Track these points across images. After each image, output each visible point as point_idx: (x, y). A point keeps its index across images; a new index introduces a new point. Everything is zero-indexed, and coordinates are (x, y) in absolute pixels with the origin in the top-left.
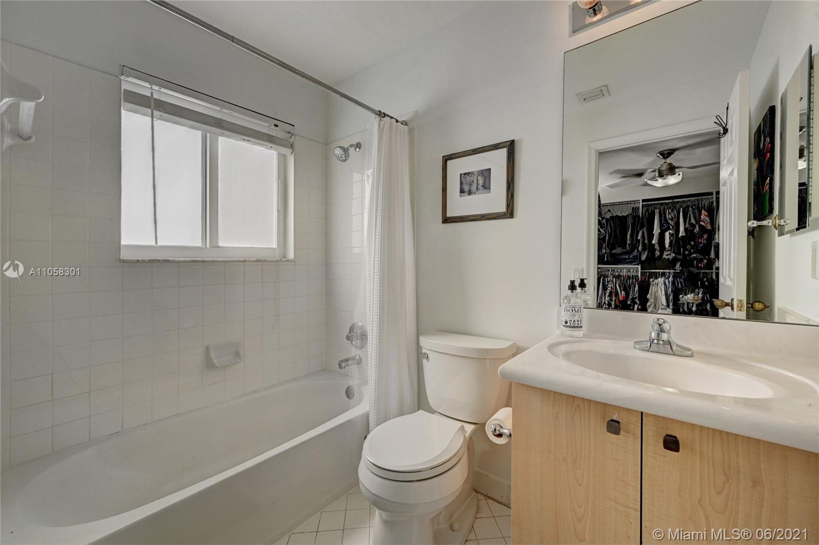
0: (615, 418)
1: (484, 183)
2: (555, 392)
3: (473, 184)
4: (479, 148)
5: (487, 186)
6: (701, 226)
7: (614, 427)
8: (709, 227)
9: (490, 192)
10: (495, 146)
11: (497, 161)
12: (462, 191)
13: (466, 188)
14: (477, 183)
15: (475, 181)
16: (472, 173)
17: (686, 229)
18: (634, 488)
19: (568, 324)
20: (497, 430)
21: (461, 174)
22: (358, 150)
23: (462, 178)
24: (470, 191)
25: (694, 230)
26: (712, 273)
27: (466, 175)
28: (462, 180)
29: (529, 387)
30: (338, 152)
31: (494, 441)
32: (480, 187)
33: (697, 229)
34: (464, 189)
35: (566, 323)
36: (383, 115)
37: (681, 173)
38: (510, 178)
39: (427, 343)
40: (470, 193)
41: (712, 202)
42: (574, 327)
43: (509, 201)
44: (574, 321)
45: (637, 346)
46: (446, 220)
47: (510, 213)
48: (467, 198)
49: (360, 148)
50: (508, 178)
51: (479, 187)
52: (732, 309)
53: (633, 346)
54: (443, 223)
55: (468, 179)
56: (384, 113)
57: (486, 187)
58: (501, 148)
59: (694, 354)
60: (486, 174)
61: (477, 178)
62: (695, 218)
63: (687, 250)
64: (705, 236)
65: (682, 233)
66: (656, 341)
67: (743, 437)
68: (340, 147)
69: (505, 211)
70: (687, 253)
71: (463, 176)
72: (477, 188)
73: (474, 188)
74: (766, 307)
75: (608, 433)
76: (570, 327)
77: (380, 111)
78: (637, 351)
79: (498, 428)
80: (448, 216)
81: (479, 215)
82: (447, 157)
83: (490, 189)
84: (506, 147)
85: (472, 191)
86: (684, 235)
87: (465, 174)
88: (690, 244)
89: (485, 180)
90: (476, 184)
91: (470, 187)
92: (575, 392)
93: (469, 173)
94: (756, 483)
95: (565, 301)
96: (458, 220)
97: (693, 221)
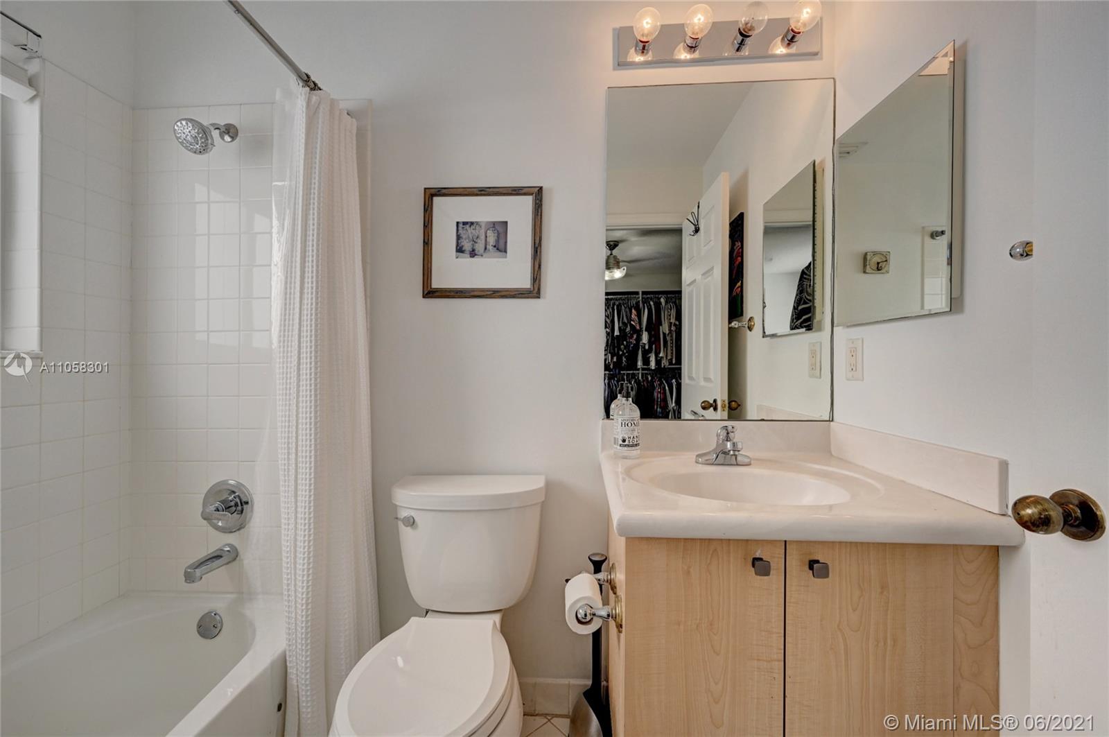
0: (758, 556)
1: (497, 241)
2: (686, 540)
3: (479, 241)
4: (490, 188)
5: (501, 246)
6: (631, 325)
7: (760, 566)
8: (638, 328)
9: (506, 257)
10: (515, 190)
11: (517, 212)
12: (460, 250)
13: (467, 246)
14: (486, 240)
15: (483, 237)
16: (477, 223)
17: (620, 328)
18: (777, 635)
19: (627, 443)
20: (588, 614)
21: (458, 223)
22: (227, 138)
23: (460, 228)
24: (473, 250)
25: (626, 329)
26: (638, 373)
27: (468, 226)
28: (460, 231)
29: (649, 539)
30: (185, 130)
31: (579, 633)
32: (490, 247)
33: (628, 329)
34: (463, 246)
35: (624, 441)
36: (312, 85)
37: (625, 268)
38: (537, 242)
39: (407, 498)
40: (473, 254)
41: (639, 301)
42: (632, 446)
43: (536, 273)
44: (634, 438)
45: (700, 460)
46: (430, 293)
47: (534, 292)
48: (466, 260)
49: (233, 138)
50: (535, 240)
51: (488, 247)
52: (715, 409)
53: (694, 460)
54: (424, 297)
55: (469, 231)
56: (315, 84)
57: (501, 248)
58: (525, 194)
59: (752, 462)
60: (501, 228)
61: (486, 233)
62: (627, 318)
63: (621, 351)
64: (635, 336)
65: (617, 333)
66: (732, 453)
67: (873, 543)
68: (191, 120)
69: (529, 287)
70: (621, 353)
71: (461, 225)
72: (486, 249)
73: (480, 247)
74: (739, 405)
75: (759, 577)
76: (628, 446)
77: (308, 76)
78: (700, 465)
79: (588, 612)
80: (433, 287)
81: (488, 290)
82: (433, 191)
83: (506, 252)
84: (532, 194)
85: (476, 252)
86: (618, 334)
87: (465, 223)
88: (623, 344)
89: (498, 237)
90: (483, 242)
91: (473, 245)
92: (724, 534)
93: (472, 223)
94: (884, 587)
95: (621, 413)
96: (452, 294)
97: (625, 320)
